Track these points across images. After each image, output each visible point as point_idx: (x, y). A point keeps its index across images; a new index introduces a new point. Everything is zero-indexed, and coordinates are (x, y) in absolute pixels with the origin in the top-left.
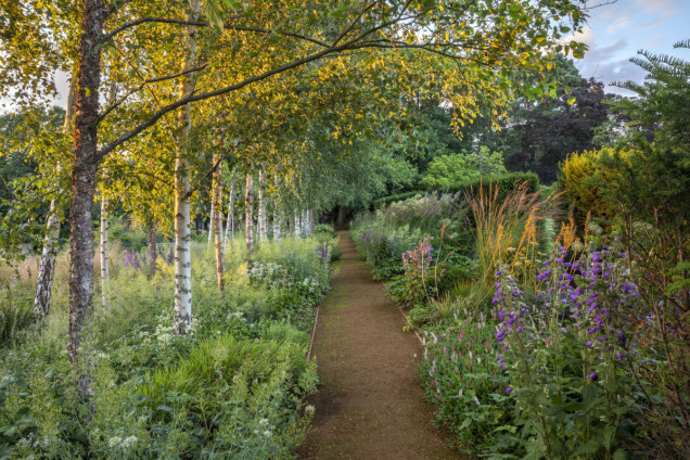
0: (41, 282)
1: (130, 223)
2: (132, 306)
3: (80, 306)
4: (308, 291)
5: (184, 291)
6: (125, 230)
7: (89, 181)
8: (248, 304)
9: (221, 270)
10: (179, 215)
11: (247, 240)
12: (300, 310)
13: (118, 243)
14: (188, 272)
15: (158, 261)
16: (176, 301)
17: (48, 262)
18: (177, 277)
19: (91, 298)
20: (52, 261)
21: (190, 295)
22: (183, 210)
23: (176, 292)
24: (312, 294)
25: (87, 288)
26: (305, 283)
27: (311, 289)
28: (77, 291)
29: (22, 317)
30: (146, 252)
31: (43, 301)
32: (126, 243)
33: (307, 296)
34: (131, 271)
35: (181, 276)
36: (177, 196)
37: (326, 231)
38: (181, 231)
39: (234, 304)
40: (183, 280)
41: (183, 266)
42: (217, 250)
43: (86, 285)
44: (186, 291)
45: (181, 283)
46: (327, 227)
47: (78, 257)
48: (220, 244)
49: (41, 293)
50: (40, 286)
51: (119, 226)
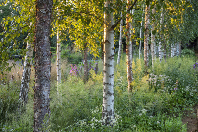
0: (23, 83)
1: (72, 48)
2: (75, 101)
3: (41, 108)
4: (189, 95)
5: (109, 94)
6: (70, 52)
7: (47, 13)
8: (150, 103)
9: (130, 79)
10: (107, 41)
11: (145, 59)
12: (184, 109)
13: (66, 60)
14: (112, 81)
15: (90, 71)
16: (104, 100)
17: (27, 71)
18: (105, 84)
19: (48, 102)
20: (29, 70)
21: (113, 97)
22: (109, 38)
23: (104, 95)
24: (192, 97)
25: (46, 94)
26: (187, 89)
27: (191, 94)
28: (39, 97)
29: (12, 104)
30: (81, 65)
31: (24, 95)
32: (70, 60)
33: (188, 99)
34: (75, 77)
35: (107, 84)
36: (105, 28)
37: (189, 53)
38: (108, 52)
39: (140, 103)
40: (109, 87)
41: (109, 76)
42: (127, 66)
43: (45, 92)
44: (110, 94)
45: (107, 88)
46: (190, 51)
47: (40, 71)
48: (129, 61)
49: (23, 90)
50: (22, 85)
51: (67, 50)
